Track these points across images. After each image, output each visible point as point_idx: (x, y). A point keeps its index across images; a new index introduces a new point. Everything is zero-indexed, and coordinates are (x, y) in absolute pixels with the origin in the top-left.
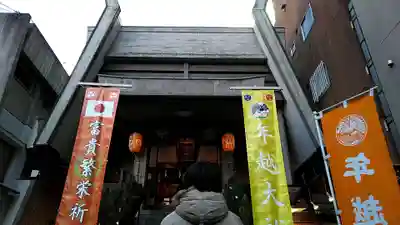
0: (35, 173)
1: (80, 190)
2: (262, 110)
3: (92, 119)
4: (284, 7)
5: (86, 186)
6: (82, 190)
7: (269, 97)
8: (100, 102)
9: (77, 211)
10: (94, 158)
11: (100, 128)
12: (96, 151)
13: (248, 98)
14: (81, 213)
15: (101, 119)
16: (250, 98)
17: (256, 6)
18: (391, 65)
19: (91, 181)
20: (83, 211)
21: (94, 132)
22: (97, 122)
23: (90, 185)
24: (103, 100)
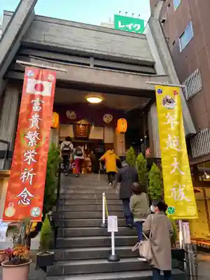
1: (28, 157)
2: (170, 102)
3: (33, 97)
4: (164, 21)
5: (33, 154)
6: (30, 157)
7: (175, 93)
8: (39, 82)
9: (26, 174)
10: (39, 131)
11: (41, 105)
12: (39, 125)
13: (160, 92)
14: (30, 176)
15: (41, 97)
16: (161, 92)
19: (37, 150)
20: (32, 175)
21: (36, 108)
22: (38, 99)
23: (36, 153)
24: (42, 80)
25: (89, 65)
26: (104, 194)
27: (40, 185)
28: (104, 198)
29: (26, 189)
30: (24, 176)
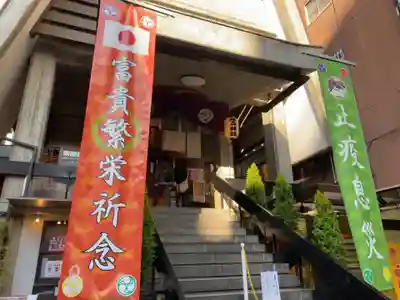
1: (107, 170)
3: (114, 54)
5: (117, 164)
6: (112, 170)
9: (105, 206)
10: (127, 119)
11: (131, 70)
14: (112, 209)
15: (131, 55)
19: (126, 156)
20: (116, 206)
21: (122, 75)
22: (124, 59)
23: (124, 163)
24: (132, 23)
26: (243, 245)
27: (133, 228)
28: (243, 252)
29: (104, 236)
30: (100, 209)
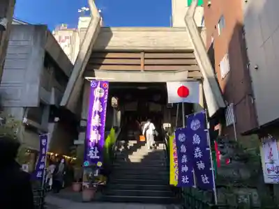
0: (57, 119)
4: (209, 5)
17: (187, 14)
18: (257, 68)
25: (140, 59)
